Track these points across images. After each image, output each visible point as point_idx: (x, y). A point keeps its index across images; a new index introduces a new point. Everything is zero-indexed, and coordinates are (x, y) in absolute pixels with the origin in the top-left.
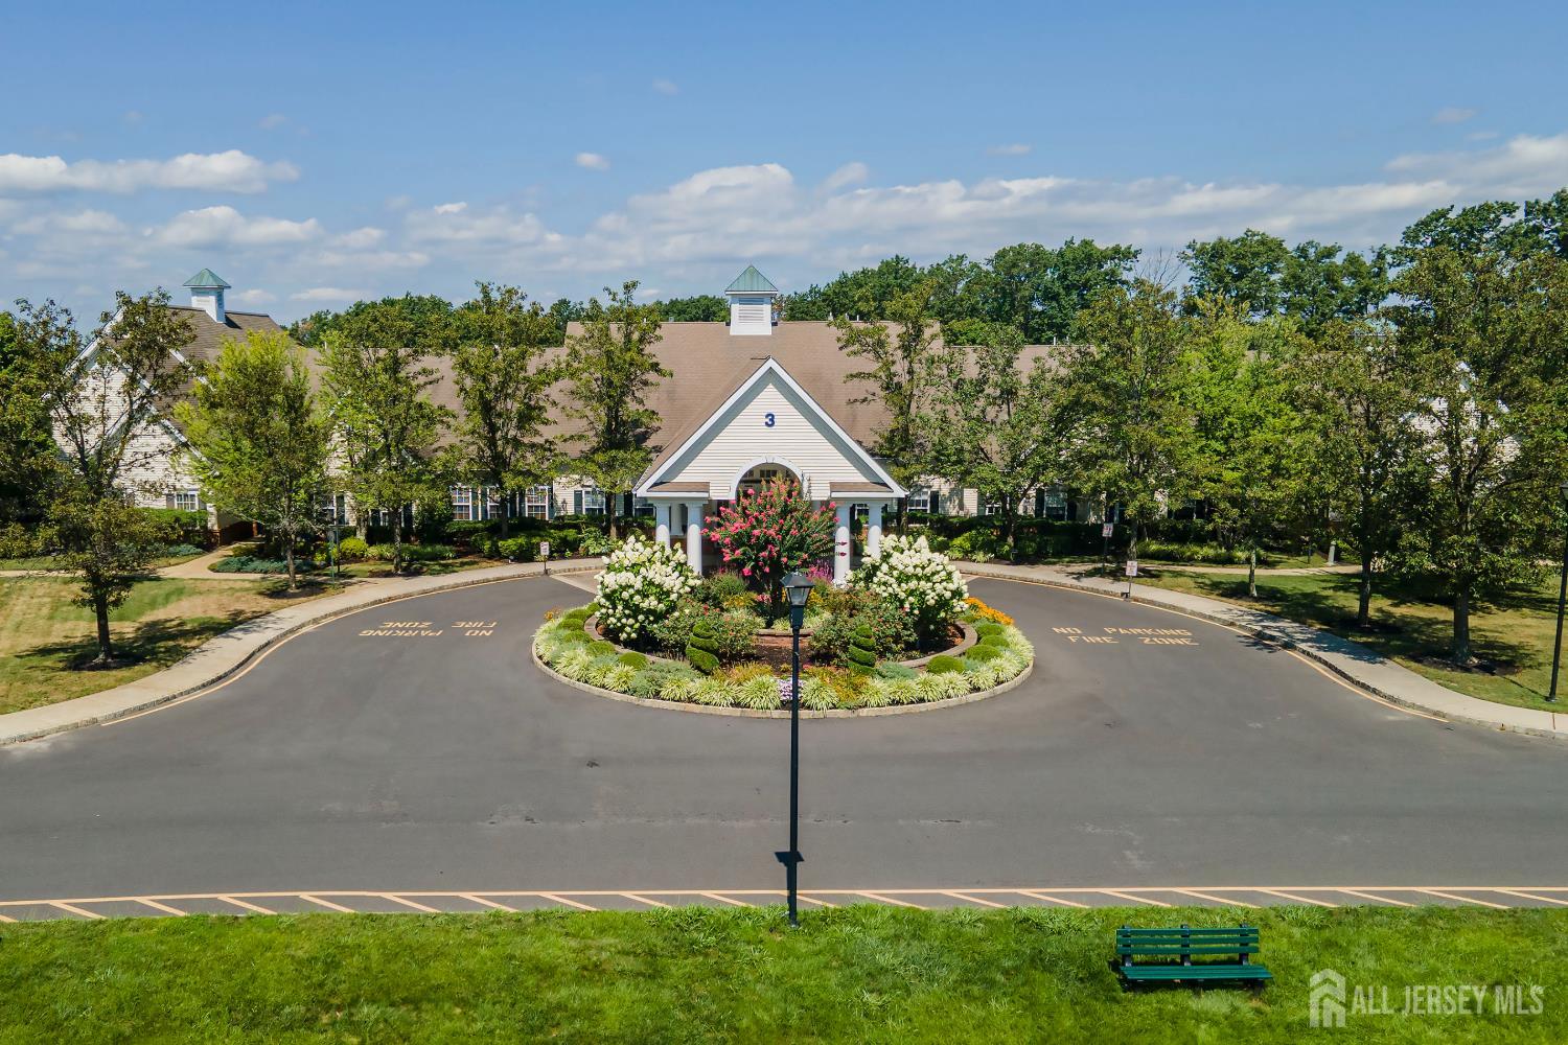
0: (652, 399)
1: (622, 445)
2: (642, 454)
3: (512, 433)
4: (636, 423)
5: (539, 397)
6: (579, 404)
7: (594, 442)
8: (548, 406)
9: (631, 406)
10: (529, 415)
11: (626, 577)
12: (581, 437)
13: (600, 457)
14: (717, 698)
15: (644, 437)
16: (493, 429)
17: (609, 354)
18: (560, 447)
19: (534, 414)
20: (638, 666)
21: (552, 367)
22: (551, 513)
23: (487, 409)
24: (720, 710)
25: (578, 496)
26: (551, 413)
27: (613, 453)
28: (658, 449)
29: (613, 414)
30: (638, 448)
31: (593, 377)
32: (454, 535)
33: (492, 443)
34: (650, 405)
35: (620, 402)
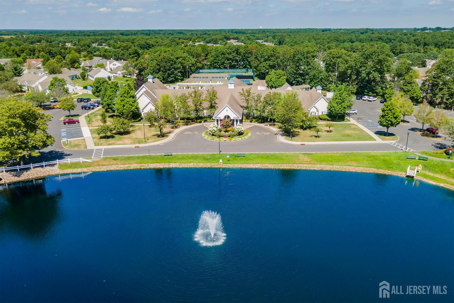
2: (215, 110)
6: (207, 102)
7: (209, 107)
8: (203, 103)
12: (207, 106)
14: (219, 140)
18: (205, 107)
20: (212, 137)
22: (203, 116)
23: (196, 105)
25: (207, 113)
27: (211, 109)
32: (191, 119)
34: (216, 102)
35: (212, 103)
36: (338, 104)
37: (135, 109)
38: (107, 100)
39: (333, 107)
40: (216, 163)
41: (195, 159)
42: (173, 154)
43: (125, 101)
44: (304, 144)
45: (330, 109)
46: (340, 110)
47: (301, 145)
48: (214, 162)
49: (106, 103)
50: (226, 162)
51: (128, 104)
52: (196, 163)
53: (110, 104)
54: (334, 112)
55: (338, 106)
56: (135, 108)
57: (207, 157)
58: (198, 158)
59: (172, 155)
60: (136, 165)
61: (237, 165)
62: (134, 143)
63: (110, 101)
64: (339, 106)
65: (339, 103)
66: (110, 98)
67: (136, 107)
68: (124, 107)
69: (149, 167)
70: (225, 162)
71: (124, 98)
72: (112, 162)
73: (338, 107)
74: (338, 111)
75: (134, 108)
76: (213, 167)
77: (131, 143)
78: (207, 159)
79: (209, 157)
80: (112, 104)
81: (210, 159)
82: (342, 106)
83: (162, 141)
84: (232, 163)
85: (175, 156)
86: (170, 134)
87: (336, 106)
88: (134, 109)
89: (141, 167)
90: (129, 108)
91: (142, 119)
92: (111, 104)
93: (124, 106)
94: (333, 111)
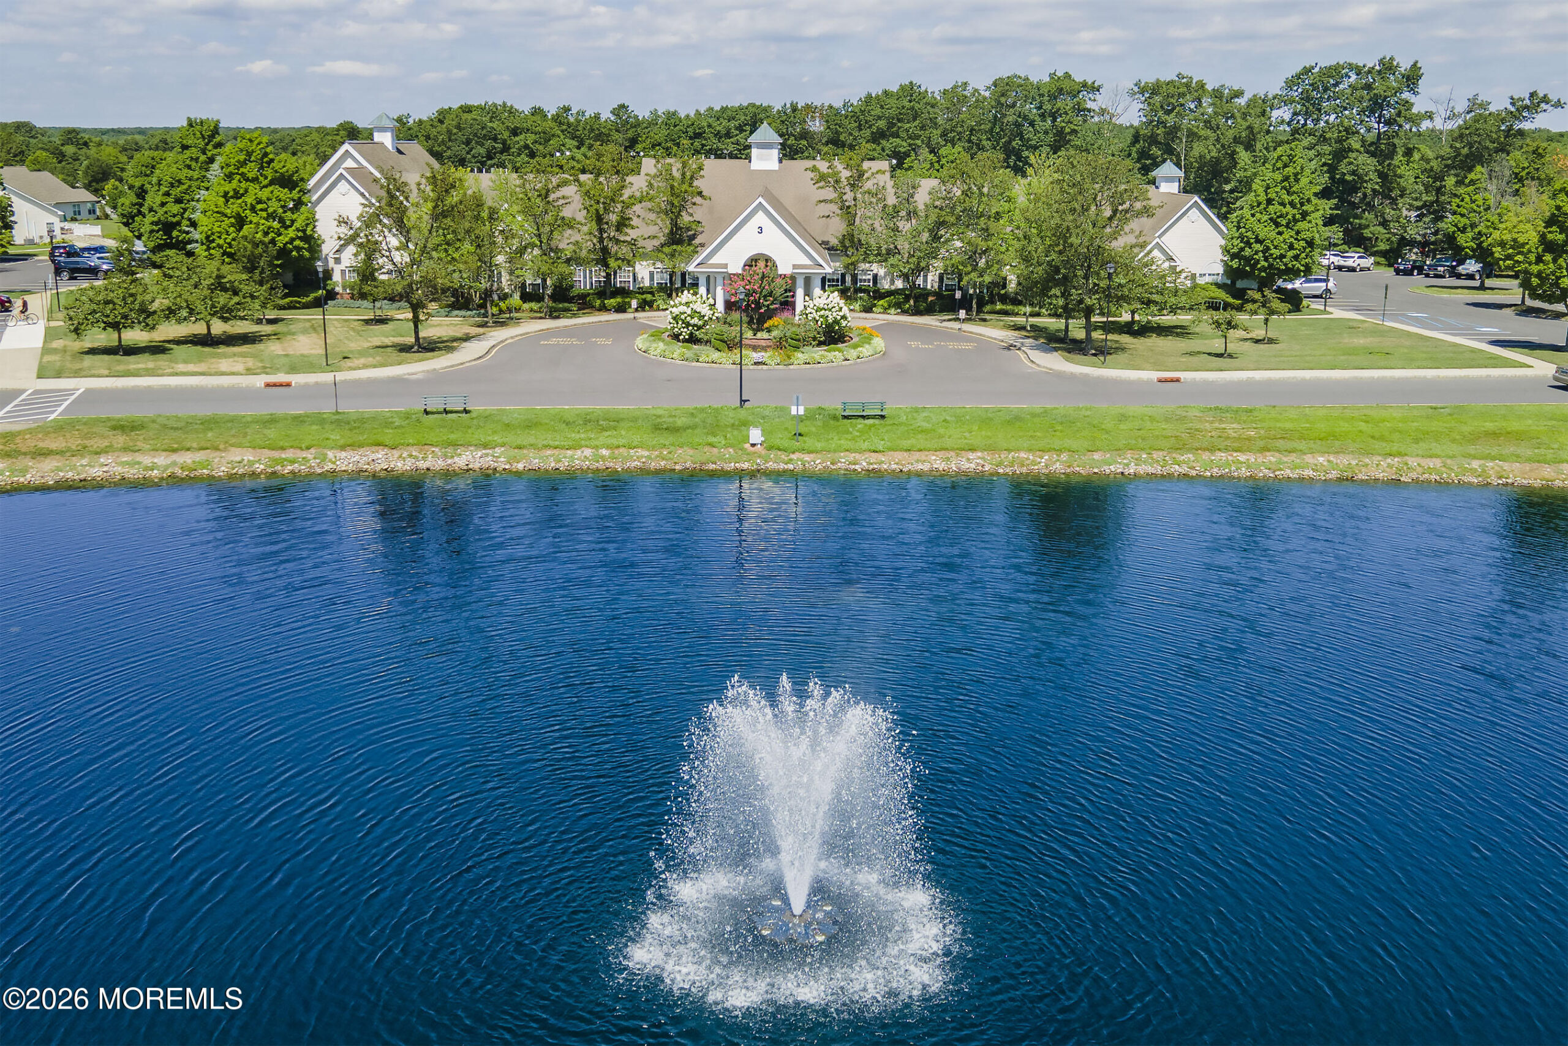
0: (699, 214)
1: (679, 242)
2: (692, 248)
3: (612, 234)
4: (688, 229)
5: (629, 213)
6: (653, 216)
7: (663, 240)
8: (635, 218)
9: (685, 219)
10: (623, 224)
11: (682, 308)
12: (655, 237)
13: (666, 250)
14: (724, 360)
15: (694, 237)
16: (601, 231)
17: (672, 187)
18: (640, 243)
19: (627, 222)
20: (689, 349)
21: (638, 194)
22: (634, 286)
23: (599, 219)
24: (726, 366)
25: (652, 274)
26: (635, 222)
27: (675, 247)
28: (702, 245)
29: (675, 224)
30: (689, 245)
31: (662, 199)
32: (573, 297)
33: (601, 240)
34: (697, 217)
35: (679, 215)
36: (1277, 225)
37: (297, 243)
38: (163, 204)
39: (1258, 241)
40: (726, 447)
41: (604, 429)
42: (476, 408)
43: (250, 200)
44: (1178, 380)
45: (1242, 249)
46: (1290, 254)
47: (1160, 381)
48: (711, 439)
49: (155, 219)
50: (786, 443)
51: (264, 214)
52: (608, 447)
53: (174, 220)
54: (1264, 263)
55: (1280, 233)
56: (300, 238)
57: (671, 420)
58: (622, 424)
59: (466, 411)
60: (248, 456)
61: (852, 456)
62: (265, 370)
63: (175, 208)
64: (1286, 236)
65: (1284, 222)
66: (176, 192)
67: (304, 231)
68: (240, 230)
69: (329, 466)
70: (778, 442)
71: (244, 185)
72: (103, 437)
73: (1281, 239)
74: (1282, 256)
75: (291, 233)
76: (712, 467)
77: (249, 372)
78: (673, 430)
79: (680, 422)
80: (185, 222)
81: (694, 427)
82: (1298, 233)
83: (417, 367)
84: (819, 446)
85: (487, 418)
86: (465, 344)
87: (1273, 234)
88: (292, 240)
89: (279, 468)
90: (266, 234)
91: (332, 295)
92: (179, 223)
93: (240, 222)
94: (1258, 262)
